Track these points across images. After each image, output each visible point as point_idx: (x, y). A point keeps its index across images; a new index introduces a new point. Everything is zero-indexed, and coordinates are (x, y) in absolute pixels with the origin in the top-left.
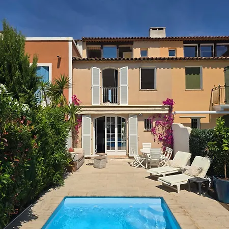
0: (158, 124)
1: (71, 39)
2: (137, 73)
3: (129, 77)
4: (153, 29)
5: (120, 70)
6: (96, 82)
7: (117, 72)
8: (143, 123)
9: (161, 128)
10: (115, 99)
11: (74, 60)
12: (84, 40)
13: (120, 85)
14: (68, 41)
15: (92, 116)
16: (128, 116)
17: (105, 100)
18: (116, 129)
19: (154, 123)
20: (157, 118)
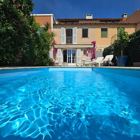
0: (89, 52)
1: (52, 15)
2: (80, 30)
3: (77, 32)
4: (87, 15)
5: (73, 29)
6: (63, 34)
7: (72, 30)
8: (83, 52)
9: (90, 54)
10: (71, 42)
11: (54, 24)
12: (58, 20)
13: (74, 35)
14: (51, 16)
15: (62, 49)
16: (77, 48)
17: (67, 42)
18: (72, 55)
19: (87, 52)
20: (89, 50)
